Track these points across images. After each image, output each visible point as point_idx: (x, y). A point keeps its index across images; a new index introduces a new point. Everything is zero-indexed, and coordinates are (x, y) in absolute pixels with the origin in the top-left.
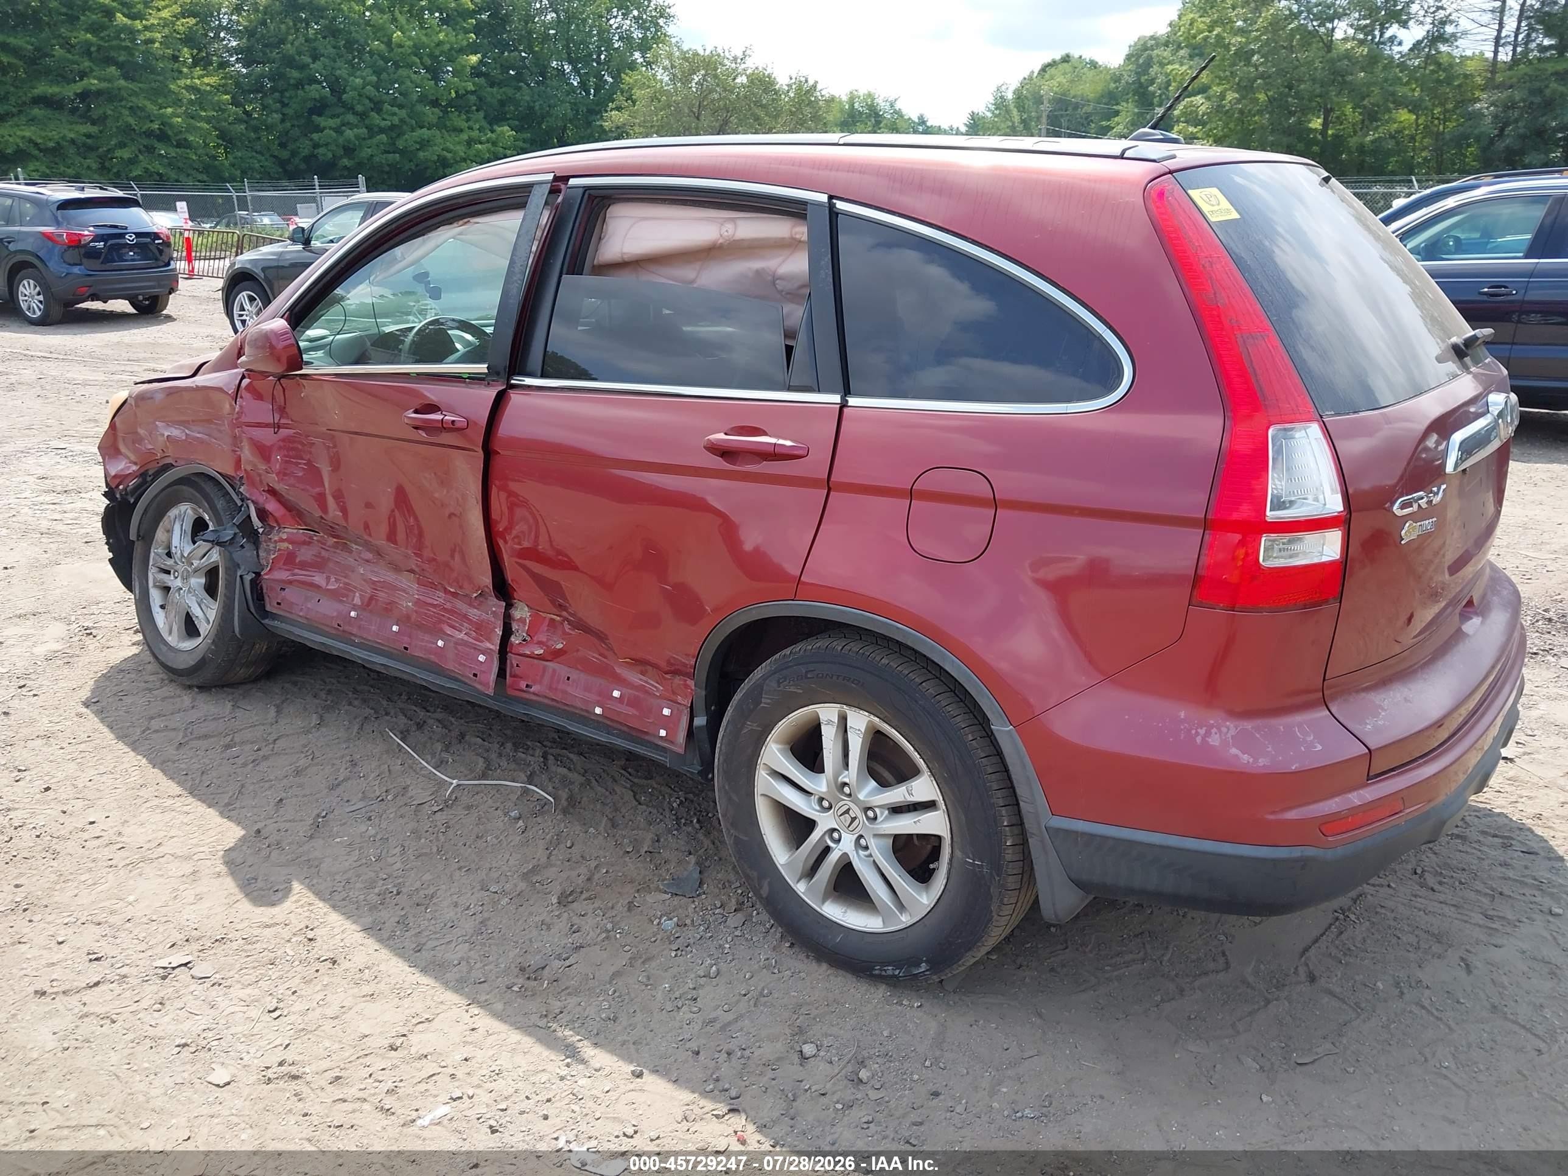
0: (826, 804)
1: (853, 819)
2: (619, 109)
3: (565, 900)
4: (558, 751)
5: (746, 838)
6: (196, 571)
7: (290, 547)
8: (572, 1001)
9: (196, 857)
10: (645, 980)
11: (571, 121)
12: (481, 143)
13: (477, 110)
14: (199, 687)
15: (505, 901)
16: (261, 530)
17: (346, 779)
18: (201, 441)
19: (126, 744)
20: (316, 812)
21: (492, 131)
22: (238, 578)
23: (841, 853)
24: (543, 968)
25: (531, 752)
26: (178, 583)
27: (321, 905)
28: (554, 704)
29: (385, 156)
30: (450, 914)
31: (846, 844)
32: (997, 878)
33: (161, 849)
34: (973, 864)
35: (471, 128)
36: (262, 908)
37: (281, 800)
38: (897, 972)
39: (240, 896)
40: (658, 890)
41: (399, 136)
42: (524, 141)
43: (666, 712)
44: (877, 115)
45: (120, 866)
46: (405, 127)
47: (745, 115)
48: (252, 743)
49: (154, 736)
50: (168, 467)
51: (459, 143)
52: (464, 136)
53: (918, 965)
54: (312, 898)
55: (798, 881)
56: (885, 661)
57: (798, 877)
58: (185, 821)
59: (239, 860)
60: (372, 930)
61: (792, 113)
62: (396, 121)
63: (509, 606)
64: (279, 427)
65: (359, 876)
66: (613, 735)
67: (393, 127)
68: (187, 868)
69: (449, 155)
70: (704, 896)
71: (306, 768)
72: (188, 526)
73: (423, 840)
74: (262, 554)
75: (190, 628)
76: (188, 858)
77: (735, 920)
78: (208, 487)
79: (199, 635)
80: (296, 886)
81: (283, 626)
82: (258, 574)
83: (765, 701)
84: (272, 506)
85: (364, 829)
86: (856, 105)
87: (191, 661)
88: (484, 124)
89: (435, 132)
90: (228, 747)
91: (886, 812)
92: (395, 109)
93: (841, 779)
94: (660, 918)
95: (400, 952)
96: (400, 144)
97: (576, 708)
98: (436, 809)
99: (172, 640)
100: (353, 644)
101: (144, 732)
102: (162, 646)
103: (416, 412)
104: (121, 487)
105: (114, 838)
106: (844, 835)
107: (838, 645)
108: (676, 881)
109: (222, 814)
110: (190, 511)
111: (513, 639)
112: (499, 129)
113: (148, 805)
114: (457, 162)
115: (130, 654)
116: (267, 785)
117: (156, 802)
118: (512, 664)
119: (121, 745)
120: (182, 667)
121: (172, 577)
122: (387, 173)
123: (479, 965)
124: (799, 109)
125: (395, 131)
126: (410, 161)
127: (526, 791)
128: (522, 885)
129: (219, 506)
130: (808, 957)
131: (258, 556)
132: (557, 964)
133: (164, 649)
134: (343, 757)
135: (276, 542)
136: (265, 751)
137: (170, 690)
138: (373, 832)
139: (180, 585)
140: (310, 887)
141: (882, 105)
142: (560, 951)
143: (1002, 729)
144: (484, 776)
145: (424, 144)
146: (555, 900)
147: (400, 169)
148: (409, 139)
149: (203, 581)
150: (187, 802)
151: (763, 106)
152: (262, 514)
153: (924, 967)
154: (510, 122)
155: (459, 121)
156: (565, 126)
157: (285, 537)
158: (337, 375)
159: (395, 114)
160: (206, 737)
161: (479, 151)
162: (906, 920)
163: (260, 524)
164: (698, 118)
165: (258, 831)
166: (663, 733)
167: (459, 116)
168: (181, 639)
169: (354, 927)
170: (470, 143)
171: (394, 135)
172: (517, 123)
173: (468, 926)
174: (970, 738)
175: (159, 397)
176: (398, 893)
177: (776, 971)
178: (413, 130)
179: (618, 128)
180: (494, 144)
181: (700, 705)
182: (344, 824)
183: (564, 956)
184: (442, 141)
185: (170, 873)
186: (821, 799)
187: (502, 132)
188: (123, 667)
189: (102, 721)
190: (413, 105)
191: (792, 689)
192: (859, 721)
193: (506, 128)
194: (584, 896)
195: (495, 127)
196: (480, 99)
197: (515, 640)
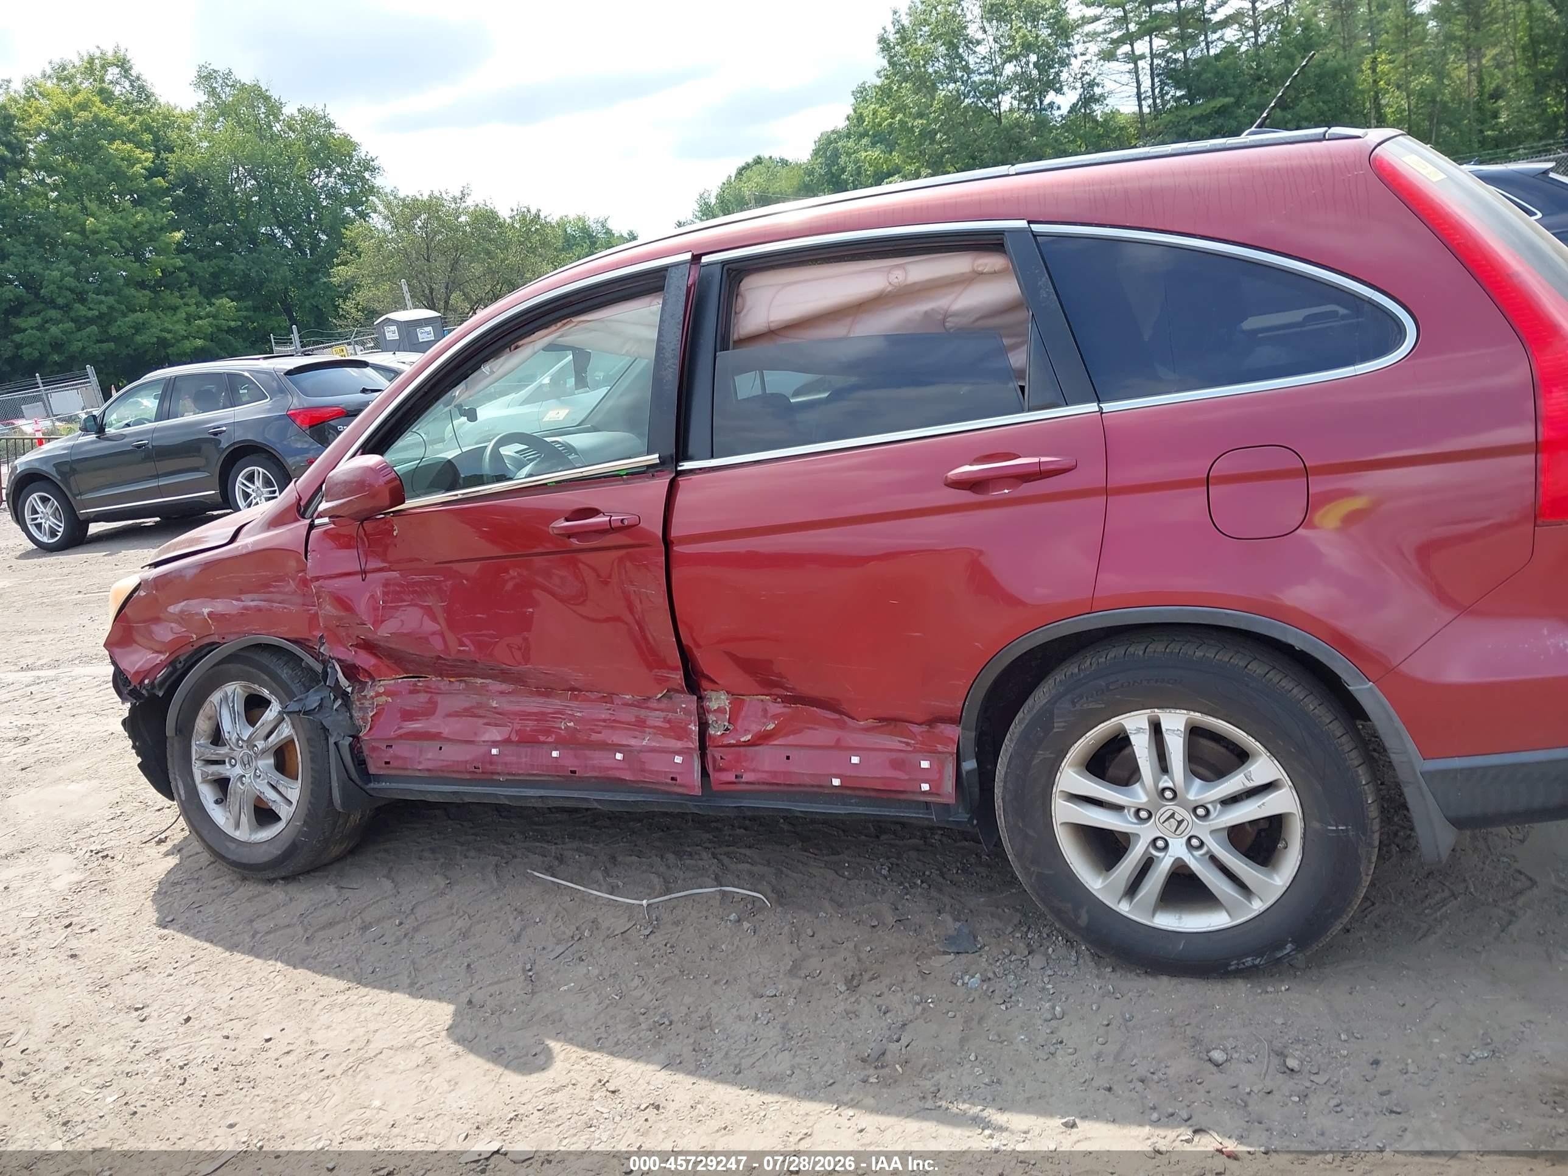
0: (1143, 814)
1: (1180, 823)
2: (345, 263)
3: (853, 984)
4: (726, 849)
5: (1051, 872)
6: (263, 752)
7: (390, 699)
8: (941, 1077)
9: (419, 1044)
10: (996, 1038)
11: (291, 283)
12: (201, 318)
13: (190, 286)
14: (283, 878)
15: (791, 1002)
16: (349, 690)
17: (524, 928)
18: (259, 609)
19: (243, 953)
20: (518, 967)
21: (211, 304)
22: (332, 747)
23: (1172, 859)
24: (883, 1054)
25: (697, 857)
26: (238, 770)
27: (596, 1055)
28: (775, 788)
29: (99, 345)
30: (742, 1028)
31: (1178, 849)
32: (1363, 838)
33: (372, 1046)
34: (1337, 831)
35: (186, 304)
36: (535, 1075)
37: (469, 966)
38: (1257, 962)
39: (499, 1070)
40: (936, 953)
41: (109, 323)
42: (247, 309)
43: (925, 764)
44: (590, 236)
45: (338, 1075)
46: (115, 314)
47: (475, 251)
48: (390, 918)
49: (268, 938)
50: (213, 646)
51: (177, 322)
52: (182, 314)
53: (1282, 947)
54: (581, 1052)
55: (1119, 902)
56: (1199, 654)
57: (1120, 895)
58: (376, 1011)
59: (470, 1036)
60: (670, 1064)
61: (521, 243)
62: (104, 308)
63: (700, 698)
64: (365, 573)
65: (613, 1017)
66: (851, 804)
67: (101, 316)
68: (417, 1058)
69: (169, 336)
70: (987, 948)
71: (470, 927)
72: (240, 707)
73: (657, 966)
74: (356, 714)
75: (264, 815)
76: (411, 1047)
77: (1037, 961)
78: (265, 659)
79: (279, 819)
80: (555, 1045)
81: (394, 785)
82: (355, 737)
83: (1059, 725)
84: (364, 660)
85: (585, 971)
86: (569, 230)
87: (276, 851)
88: (201, 299)
89: (148, 314)
90: (365, 928)
91: (1219, 806)
92: (103, 297)
93: (1161, 785)
94: (962, 978)
95: (718, 1077)
96: (113, 331)
97: (805, 786)
98: (647, 932)
99: (243, 834)
100: (499, 784)
101: (253, 936)
102: (229, 844)
103: (567, 520)
104: (146, 681)
105: (308, 1047)
106: (1170, 841)
107: (1136, 650)
108: (950, 940)
109: (412, 995)
110: (239, 690)
111: (712, 731)
112: (218, 302)
113: (319, 1006)
114: (178, 341)
115: (172, 865)
116: (439, 955)
117: (326, 1001)
118: (714, 757)
119: (238, 956)
120: (266, 859)
121: (228, 766)
122: (103, 362)
123: (814, 1070)
124: (528, 239)
125: (104, 319)
126: (127, 347)
127: (724, 894)
128: (797, 983)
129: (284, 676)
130: (1138, 975)
131: (351, 717)
132: (894, 1046)
133: (233, 846)
134: (501, 908)
135: (372, 698)
136: (409, 923)
137: (249, 889)
138: (596, 972)
139: (241, 772)
140: (571, 1041)
141: (595, 227)
142: (888, 1033)
143: (1362, 689)
144: (668, 891)
145: (139, 328)
146: (843, 988)
147: (118, 355)
148: (123, 324)
149: (271, 761)
150: (361, 993)
151: (490, 240)
152: (351, 671)
153: (1289, 947)
154: (228, 292)
155: (173, 298)
156: (286, 288)
157: (382, 690)
158: (444, 503)
159: (102, 302)
160: (331, 924)
161: (199, 327)
162: (1257, 906)
163: (346, 683)
164: (428, 261)
165: (470, 1002)
166: (925, 787)
167: (172, 294)
168: (253, 830)
169: (650, 1067)
170: (188, 320)
171: (105, 323)
172: (235, 292)
173: (773, 1033)
174: (1312, 707)
175: (189, 574)
176: (671, 1023)
177: (1118, 995)
178: (125, 315)
179: (346, 282)
180: (215, 317)
181: (970, 748)
182: (558, 971)
183: (895, 1037)
184: (158, 322)
185: (401, 1067)
186: (1138, 811)
187: (222, 305)
188: (172, 878)
189: (196, 936)
190: (120, 290)
191: (1092, 706)
192: (1175, 722)
193: (225, 300)
194: (866, 977)
195: (213, 300)
196: (191, 275)
197: (715, 732)
